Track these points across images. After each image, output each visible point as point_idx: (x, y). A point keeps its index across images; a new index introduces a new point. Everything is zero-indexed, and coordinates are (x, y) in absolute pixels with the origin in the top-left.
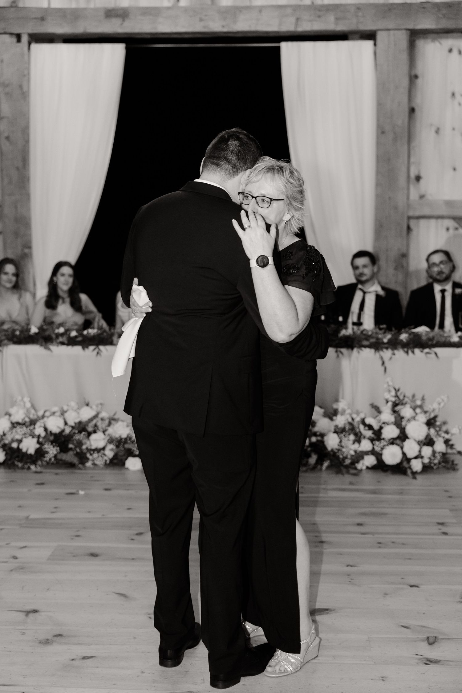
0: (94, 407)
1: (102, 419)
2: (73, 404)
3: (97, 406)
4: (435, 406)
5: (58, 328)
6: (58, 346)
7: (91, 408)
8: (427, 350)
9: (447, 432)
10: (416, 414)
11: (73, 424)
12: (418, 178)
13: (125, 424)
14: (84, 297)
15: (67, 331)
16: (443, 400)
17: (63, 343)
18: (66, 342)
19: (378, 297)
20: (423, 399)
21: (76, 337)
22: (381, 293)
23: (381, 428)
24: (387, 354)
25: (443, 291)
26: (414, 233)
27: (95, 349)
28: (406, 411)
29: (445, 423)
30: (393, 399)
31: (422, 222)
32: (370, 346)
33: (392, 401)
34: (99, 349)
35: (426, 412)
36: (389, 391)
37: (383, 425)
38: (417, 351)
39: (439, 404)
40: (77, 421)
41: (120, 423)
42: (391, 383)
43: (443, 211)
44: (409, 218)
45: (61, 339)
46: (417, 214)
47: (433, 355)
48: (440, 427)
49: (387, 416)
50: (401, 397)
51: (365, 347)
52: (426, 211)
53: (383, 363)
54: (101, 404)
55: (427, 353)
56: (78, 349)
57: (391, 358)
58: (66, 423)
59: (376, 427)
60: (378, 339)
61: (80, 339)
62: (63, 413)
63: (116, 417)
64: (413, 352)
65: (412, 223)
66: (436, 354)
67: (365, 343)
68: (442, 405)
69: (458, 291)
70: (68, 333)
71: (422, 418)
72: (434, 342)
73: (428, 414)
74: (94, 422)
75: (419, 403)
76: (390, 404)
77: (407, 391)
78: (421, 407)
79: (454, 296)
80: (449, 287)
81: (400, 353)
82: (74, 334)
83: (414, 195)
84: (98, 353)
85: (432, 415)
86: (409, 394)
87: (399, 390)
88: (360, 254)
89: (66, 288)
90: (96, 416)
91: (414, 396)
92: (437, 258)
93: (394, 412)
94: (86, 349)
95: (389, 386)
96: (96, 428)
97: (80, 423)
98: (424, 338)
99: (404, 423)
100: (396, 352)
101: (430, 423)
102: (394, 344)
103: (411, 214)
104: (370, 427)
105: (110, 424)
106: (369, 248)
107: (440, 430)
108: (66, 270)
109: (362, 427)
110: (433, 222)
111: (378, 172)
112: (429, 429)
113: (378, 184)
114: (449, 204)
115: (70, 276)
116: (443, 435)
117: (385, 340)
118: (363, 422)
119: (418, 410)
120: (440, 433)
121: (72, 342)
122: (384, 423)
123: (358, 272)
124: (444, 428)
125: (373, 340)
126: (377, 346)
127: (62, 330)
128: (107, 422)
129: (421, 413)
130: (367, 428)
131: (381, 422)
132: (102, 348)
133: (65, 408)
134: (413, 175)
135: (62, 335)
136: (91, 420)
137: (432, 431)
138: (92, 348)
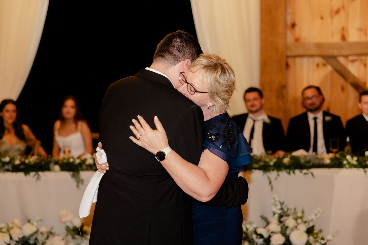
0: (35, 223)
1: (42, 233)
2: (17, 221)
3: (37, 222)
4: (313, 217)
5: (4, 157)
6: (4, 172)
7: (32, 224)
8: (305, 171)
9: (323, 239)
10: (298, 224)
11: (17, 239)
12: (293, 25)
13: (60, 238)
14: (26, 128)
15: (12, 160)
16: (319, 212)
17: (8, 170)
18: (11, 169)
19: (265, 124)
20: (303, 212)
21: (19, 165)
22: (267, 120)
23: (270, 237)
24: (273, 174)
25: (315, 119)
26: (291, 69)
27: (35, 175)
28: (290, 222)
29: (321, 231)
30: (279, 212)
31: (298, 60)
32: (260, 168)
33: (278, 213)
34: (39, 175)
35: (305, 222)
36: (276, 205)
37: (271, 235)
38: (297, 171)
39: (316, 215)
40: (21, 236)
41: (56, 238)
42: (277, 199)
43: (314, 51)
44: (287, 57)
45: (6, 167)
46: (294, 53)
47: (310, 175)
48: (317, 234)
49: (275, 226)
50: (285, 210)
51: (256, 169)
52: (301, 51)
53: (270, 183)
54: (41, 220)
55: (305, 174)
56: (21, 175)
57: (276, 178)
58: (11, 238)
59: (266, 236)
60: (265, 162)
61: (22, 167)
62: (9, 230)
63: (53, 231)
64: (294, 172)
65: (290, 61)
66: (312, 174)
67: (255, 166)
68: (318, 216)
69: (328, 118)
70: (12, 161)
71: (303, 228)
72: (311, 164)
73: (307, 224)
74: (35, 237)
75: (300, 214)
76: (276, 216)
77: (290, 205)
78: (301, 218)
79: (325, 123)
80: (320, 115)
81: (283, 174)
82: (17, 162)
83: (290, 39)
84: (38, 178)
85: (311, 225)
86: (291, 207)
87: (283, 203)
88: (250, 90)
89: (10, 121)
90: (36, 232)
91: (295, 210)
92: (310, 93)
93: (280, 222)
94: (28, 176)
95: (275, 201)
96: (36, 241)
97: (24, 237)
98: (302, 161)
99: (288, 232)
100: (280, 173)
101: (310, 231)
102: (279, 166)
103: (289, 53)
104: (261, 236)
105: (48, 238)
106: (256, 85)
107: (317, 237)
108: (10, 107)
109: (254, 236)
110: (305, 60)
111: (262, 21)
112: (309, 236)
113: (262, 31)
114: (319, 46)
115: (14, 111)
116: (320, 241)
117: (272, 163)
118: (255, 232)
119: (299, 221)
120: (318, 239)
121: (16, 169)
122: (272, 232)
123: (249, 104)
124: (320, 236)
125: (262, 164)
126: (265, 168)
127: (7, 159)
128: (45, 236)
129: (302, 223)
130: (258, 237)
131: (270, 232)
132: (41, 173)
133: (11, 225)
134: (289, 23)
135: (8, 163)
136: (32, 235)
137: (311, 238)
138: (32, 174)
